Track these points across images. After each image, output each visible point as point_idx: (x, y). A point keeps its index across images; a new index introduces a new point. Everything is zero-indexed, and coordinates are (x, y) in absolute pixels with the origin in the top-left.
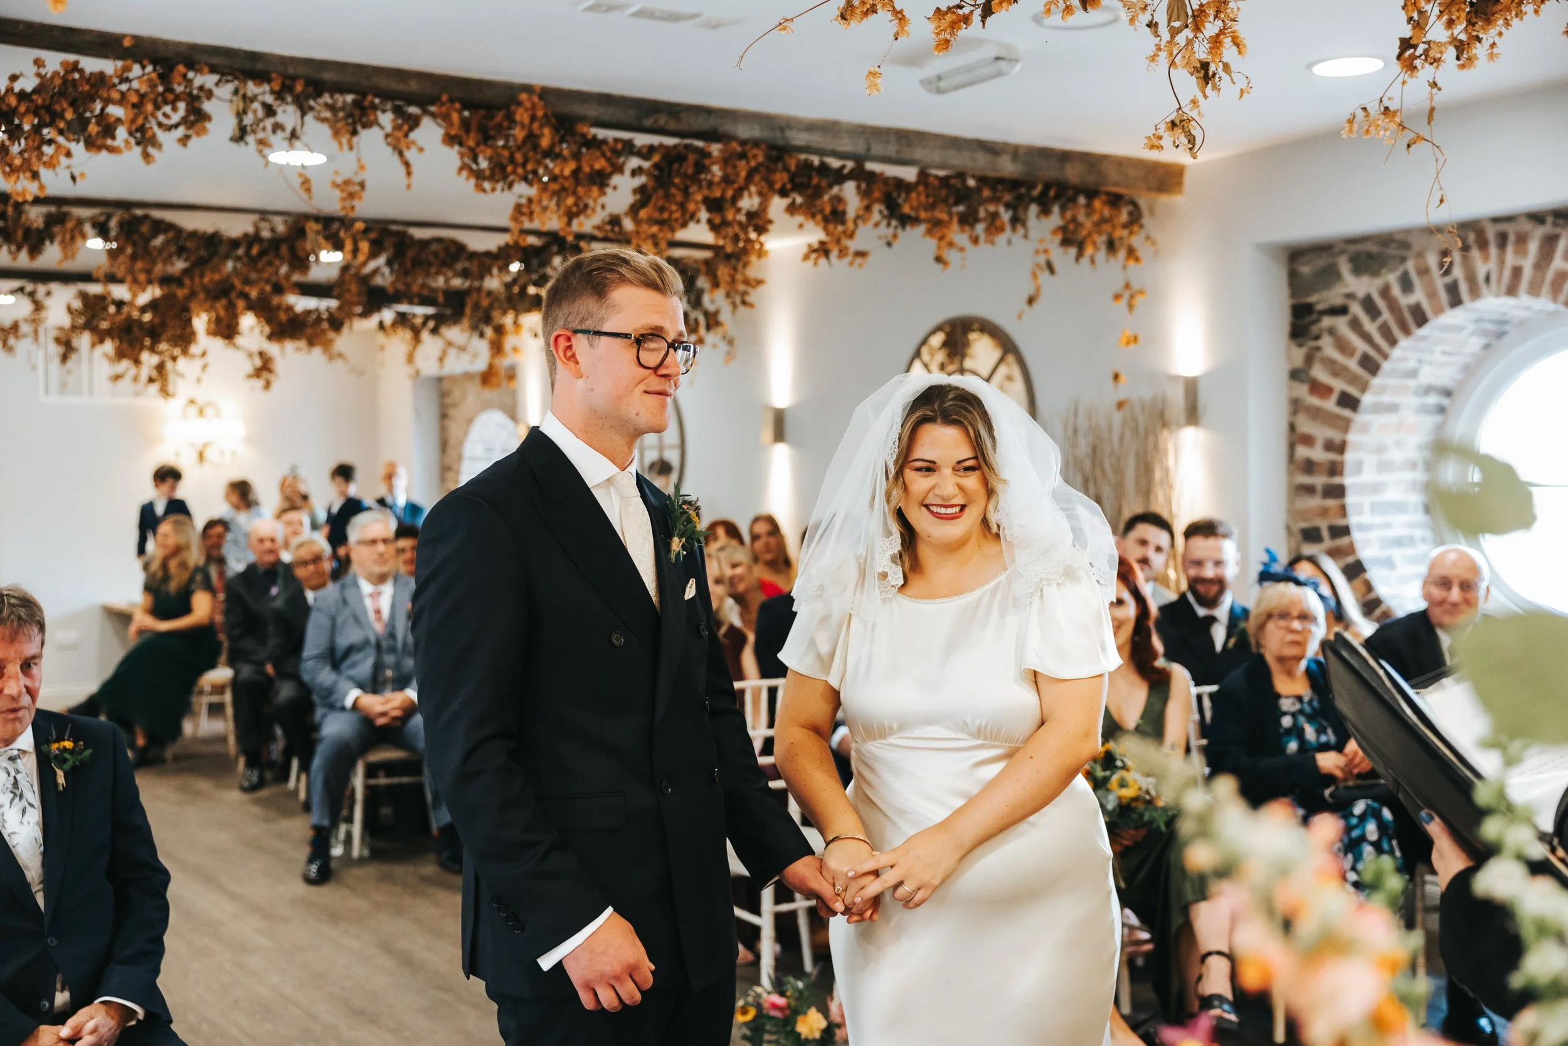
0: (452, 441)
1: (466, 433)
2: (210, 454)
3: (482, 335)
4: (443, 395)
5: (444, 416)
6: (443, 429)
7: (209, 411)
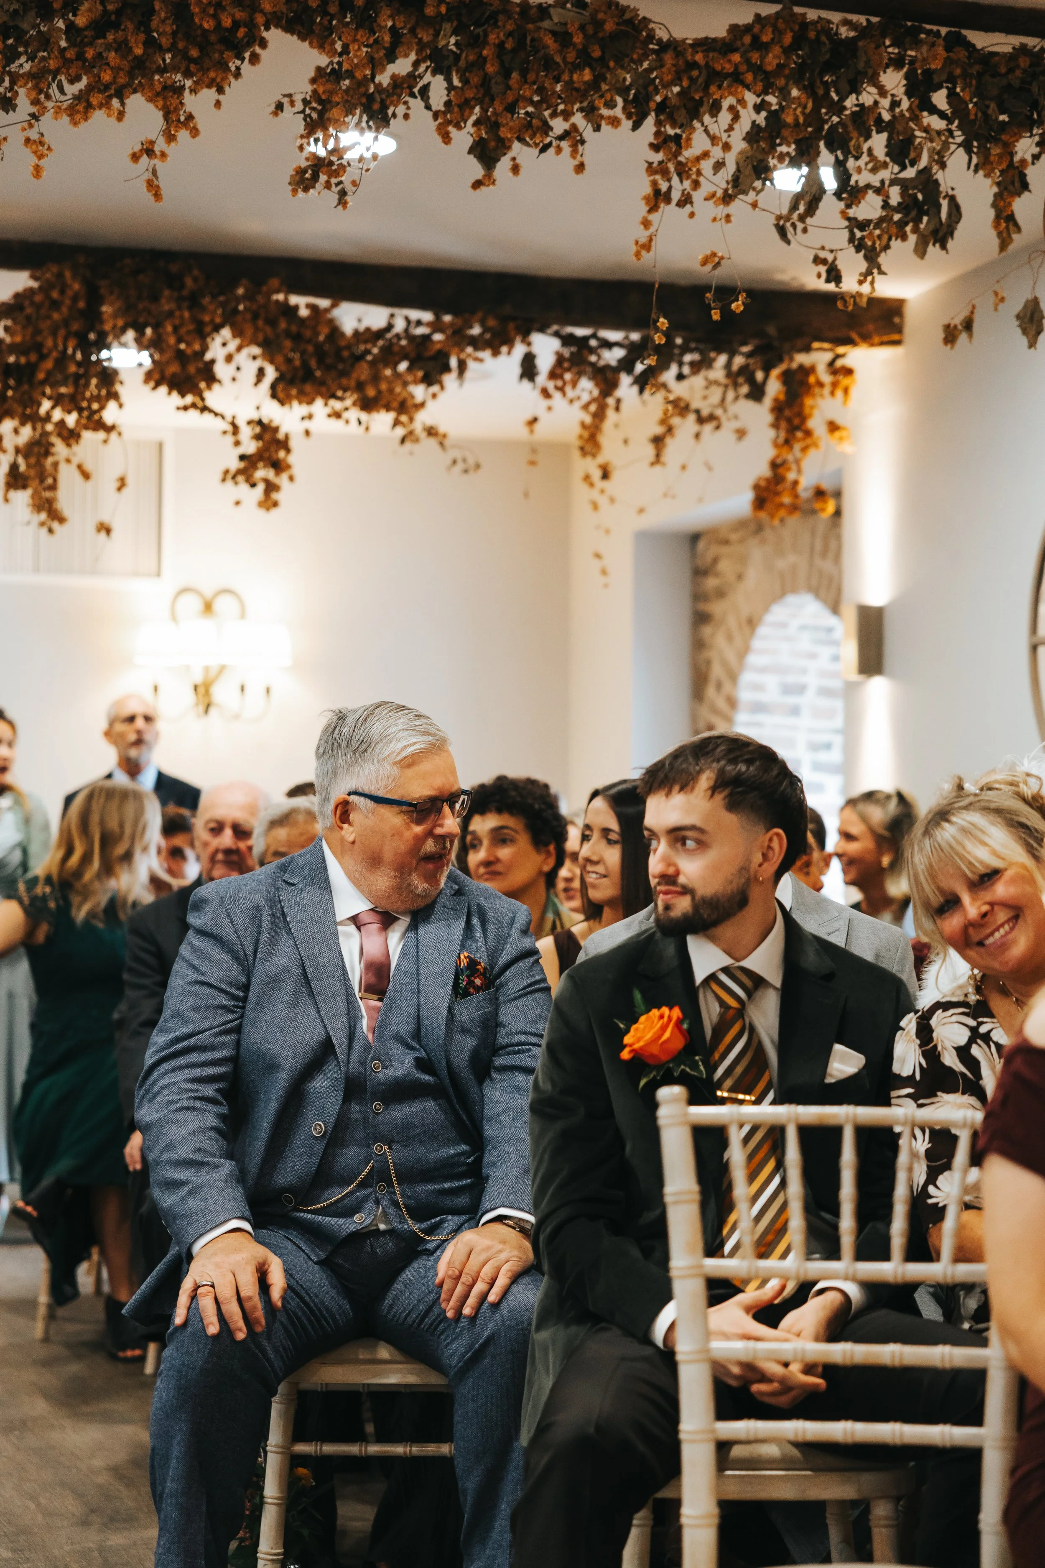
0: (717, 671)
1: (744, 652)
2: (222, 693)
3: (757, 393)
4: (699, 572)
5: (701, 618)
6: (698, 645)
7: (222, 604)
